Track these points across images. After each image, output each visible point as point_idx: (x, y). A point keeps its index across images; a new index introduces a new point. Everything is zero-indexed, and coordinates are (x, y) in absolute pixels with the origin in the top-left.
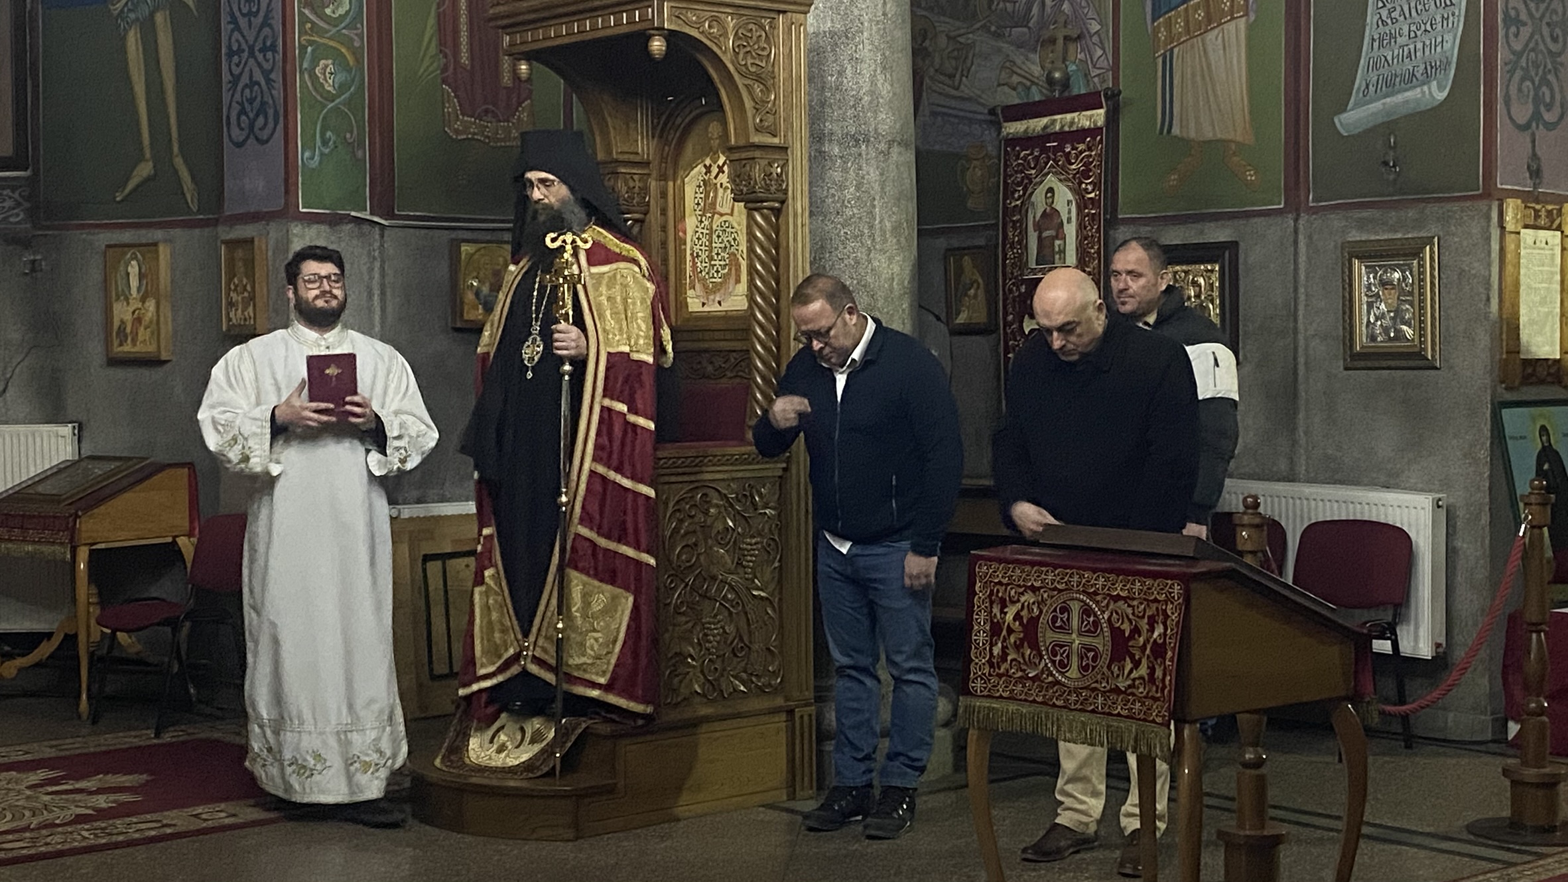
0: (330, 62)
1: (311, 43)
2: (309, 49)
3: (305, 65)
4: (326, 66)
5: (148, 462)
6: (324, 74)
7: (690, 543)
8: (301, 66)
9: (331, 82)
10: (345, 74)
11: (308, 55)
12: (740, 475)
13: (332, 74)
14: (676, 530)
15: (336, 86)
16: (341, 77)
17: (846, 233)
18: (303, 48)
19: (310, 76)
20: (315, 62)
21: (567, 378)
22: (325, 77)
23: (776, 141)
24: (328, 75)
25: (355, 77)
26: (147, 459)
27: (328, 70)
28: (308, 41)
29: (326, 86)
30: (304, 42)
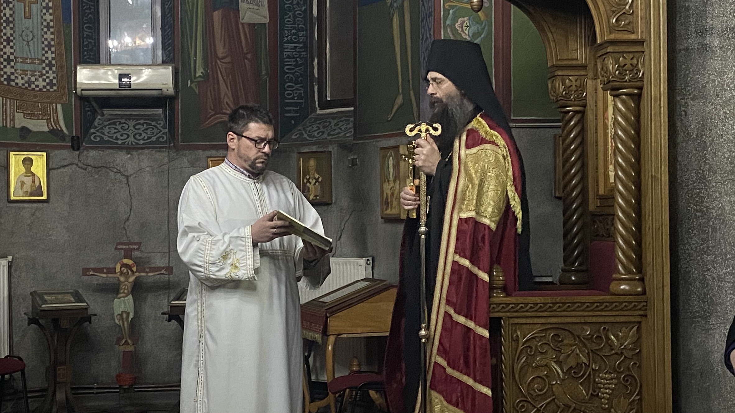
0: (466, 19)
1: (452, 7)
2: (451, 12)
3: (448, 22)
4: (464, 22)
5: (384, 283)
6: (462, 27)
7: (541, 374)
8: (445, 23)
9: (467, 32)
10: (478, 25)
11: (450, 16)
12: (594, 320)
13: (468, 27)
14: (527, 364)
15: (471, 35)
16: (474, 29)
17: (726, 113)
18: (447, 11)
19: (452, 31)
20: (455, 20)
21: (423, 237)
22: (462, 29)
23: (633, 37)
24: (464, 28)
25: (485, 28)
26: (385, 281)
27: (465, 24)
28: (449, 6)
29: (463, 35)
30: (447, 7)
